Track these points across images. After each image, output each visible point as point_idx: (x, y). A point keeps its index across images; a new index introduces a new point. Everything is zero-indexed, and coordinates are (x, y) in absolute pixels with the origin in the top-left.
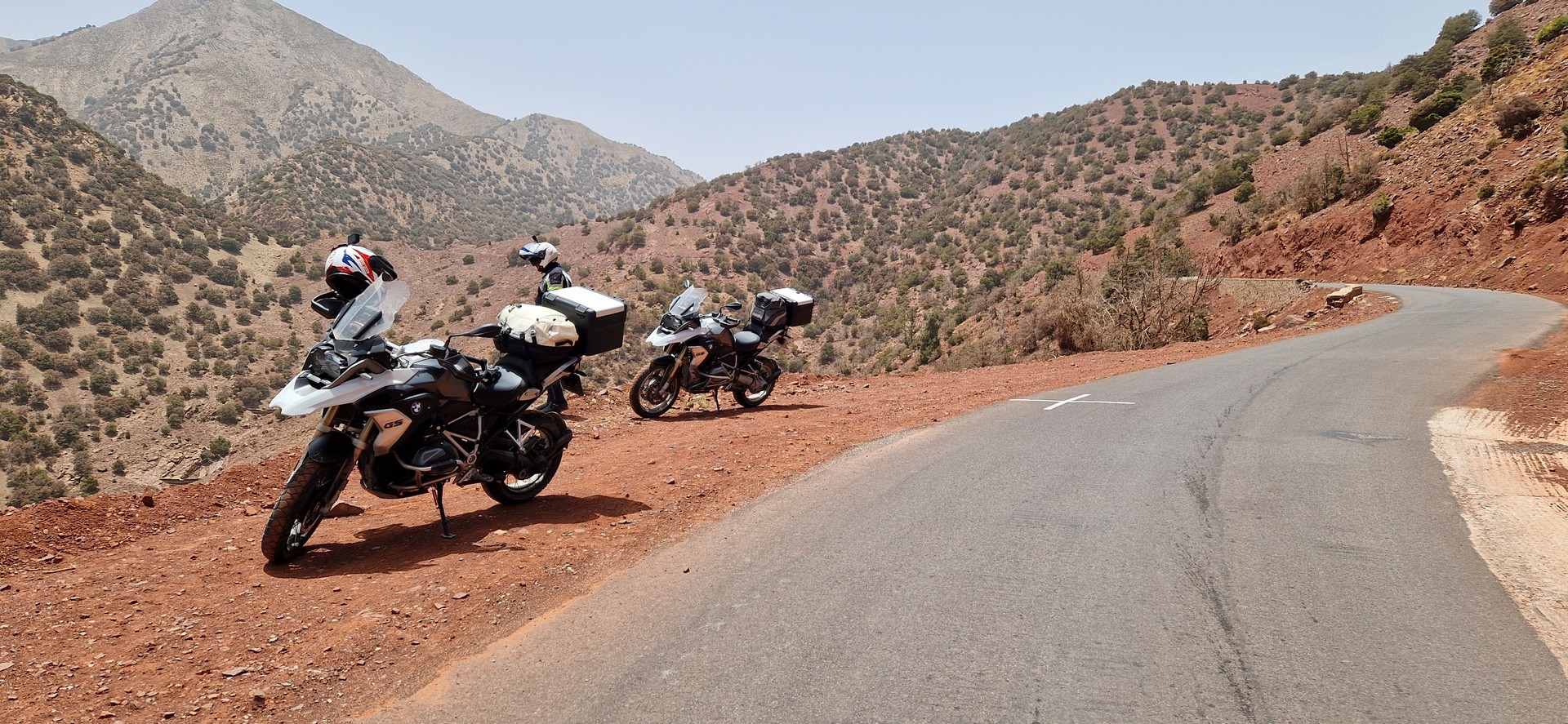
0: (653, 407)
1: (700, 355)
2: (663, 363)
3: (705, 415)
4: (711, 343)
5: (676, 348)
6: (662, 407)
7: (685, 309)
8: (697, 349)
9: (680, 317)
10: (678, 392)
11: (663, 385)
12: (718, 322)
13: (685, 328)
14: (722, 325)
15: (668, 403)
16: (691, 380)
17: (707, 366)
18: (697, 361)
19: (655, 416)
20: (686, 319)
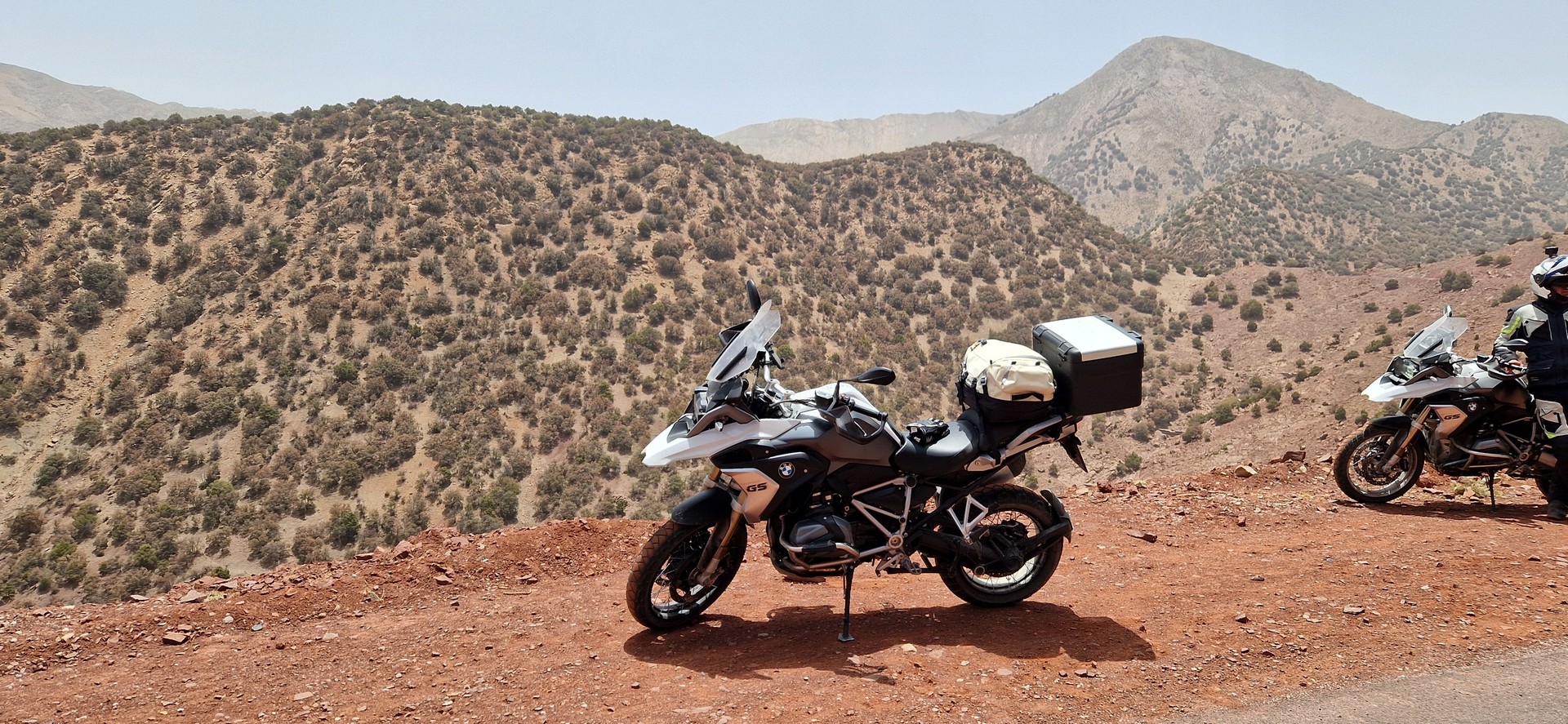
0: (1376, 488)
1: (1451, 418)
2: (1389, 425)
3: (1452, 510)
4: (1474, 401)
5: (1416, 405)
6: (1391, 489)
7: (1426, 347)
8: (1445, 409)
9: (1418, 361)
10: (1419, 472)
11: (1389, 457)
12: (1485, 369)
13: (1424, 377)
14: (1492, 374)
15: (1402, 485)
16: (1444, 455)
17: (1465, 435)
18: (1446, 427)
19: (1378, 503)
20: (1427, 363)
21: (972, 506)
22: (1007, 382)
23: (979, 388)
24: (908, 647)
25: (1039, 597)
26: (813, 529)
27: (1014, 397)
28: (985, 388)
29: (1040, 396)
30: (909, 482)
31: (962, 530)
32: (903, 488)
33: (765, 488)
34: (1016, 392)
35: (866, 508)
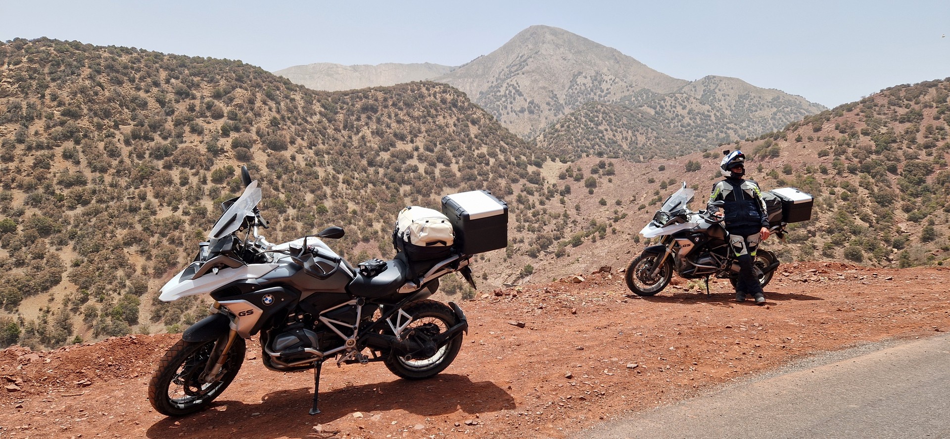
0: (648, 287)
1: (686, 246)
2: (654, 252)
3: (688, 299)
4: (698, 236)
5: (668, 239)
6: (656, 287)
7: (673, 206)
8: (683, 241)
9: (669, 214)
10: (670, 277)
11: (654, 269)
12: (703, 218)
13: (672, 223)
14: (706, 221)
15: (662, 285)
16: (683, 267)
17: (693, 255)
18: (684, 251)
19: (649, 296)
20: (674, 215)
21: (402, 316)
22: (423, 234)
23: (405, 238)
24: (358, 414)
25: (449, 370)
26: (288, 340)
27: (427, 244)
28: (409, 238)
29: (444, 243)
30: (359, 303)
31: (395, 332)
32: (356, 308)
33: (252, 313)
34: (429, 240)
35: (329, 322)
